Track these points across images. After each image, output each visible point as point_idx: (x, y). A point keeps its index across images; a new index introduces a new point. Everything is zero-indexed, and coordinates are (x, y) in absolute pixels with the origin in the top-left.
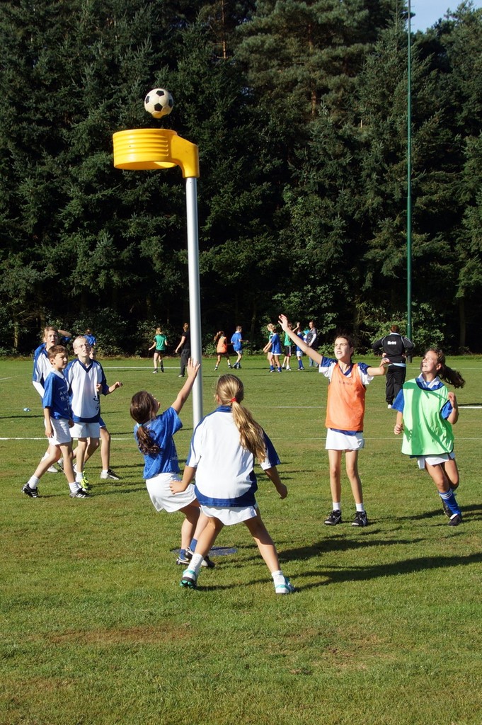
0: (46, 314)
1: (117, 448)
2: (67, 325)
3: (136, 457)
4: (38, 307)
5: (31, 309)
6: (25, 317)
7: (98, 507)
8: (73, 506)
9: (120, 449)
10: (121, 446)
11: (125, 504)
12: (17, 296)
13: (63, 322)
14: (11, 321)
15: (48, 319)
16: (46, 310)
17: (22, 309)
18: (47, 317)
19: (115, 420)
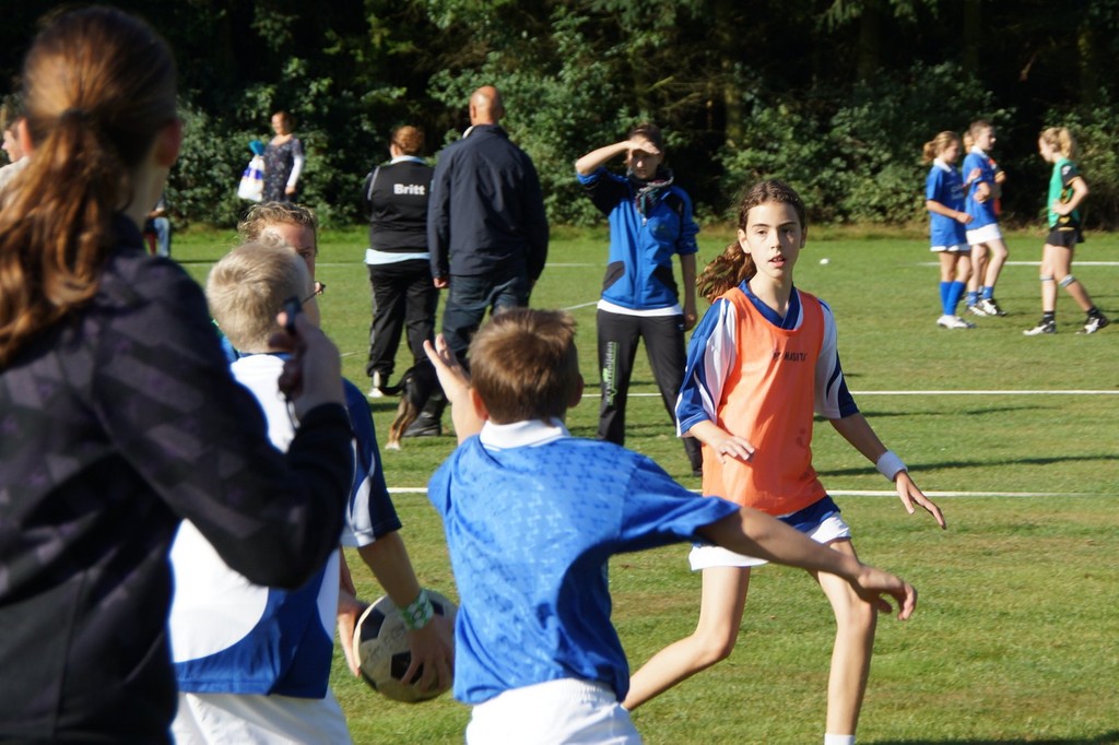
0: (743, 87)
1: (1019, 522)
2: (813, 123)
3: (1083, 553)
4: (717, 63)
5: (696, 70)
6: (674, 97)
7: (984, 712)
8: (902, 707)
9: (1031, 528)
10: (1032, 517)
11: (1072, 704)
12: (646, 27)
13: (801, 113)
14: (624, 111)
15: (750, 105)
16: (744, 73)
17: (668, 71)
18: (749, 97)
19: (1002, 432)
